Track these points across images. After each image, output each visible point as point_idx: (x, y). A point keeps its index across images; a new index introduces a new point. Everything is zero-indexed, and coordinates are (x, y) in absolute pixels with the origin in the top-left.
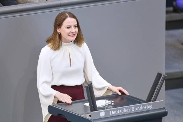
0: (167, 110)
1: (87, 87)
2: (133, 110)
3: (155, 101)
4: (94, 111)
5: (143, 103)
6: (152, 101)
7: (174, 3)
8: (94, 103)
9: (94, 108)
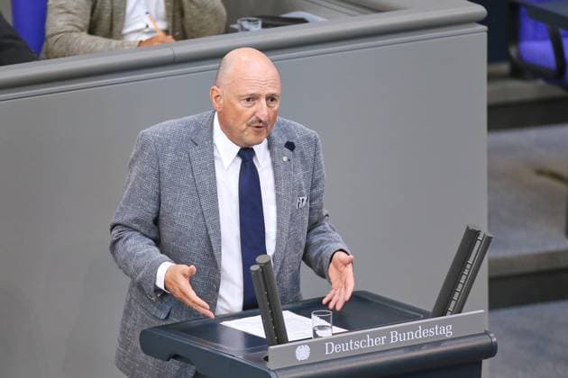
0: (494, 340)
2: (394, 339)
3: (460, 312)
4: (279, 344)
5: (424, 319)
6: (452, 313)
7: (513, 51)
8: (276, 322)
9: (276, 336)
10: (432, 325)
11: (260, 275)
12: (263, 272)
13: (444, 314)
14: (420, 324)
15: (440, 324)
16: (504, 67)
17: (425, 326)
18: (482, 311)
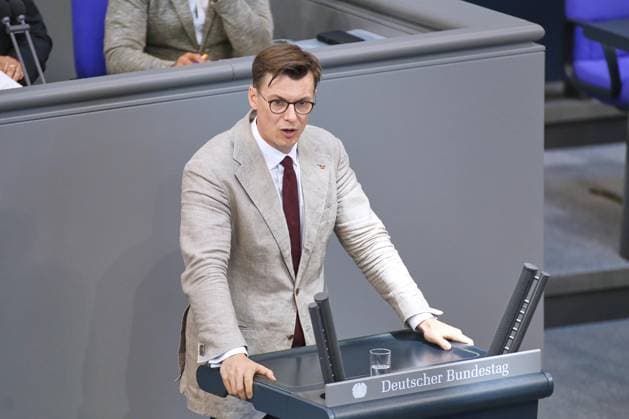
0: (550, 379)
1: (312, 311)
2: (451, 377)
3: (516, 351)
4: (336, 381)
5: (480, 357)
6: (509, 352)
7: (568, 71)
8: (333, 359)
9: (333, 373)
10: (489, 363)
11: (318, 312)
12: (320, 310)
13: (500, 352)
14: (477, 363)
15: (497, 363)
16: (559, 87)
17: (481, 365)
18: (539, 350)
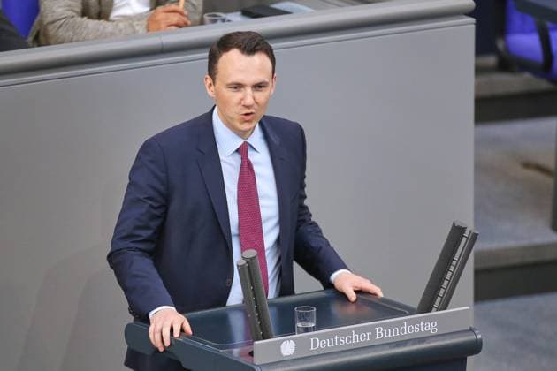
1: (241, 268)
2: (380, 335)
4: (264, 339)
5: (409, 315)
6: (437, 309)
7: (500, 45)
8: (262, 316)
9: (262, 330)
10: (418, 321)
11: (246, 270)
12: (249, 267)
13: (429, 310)
14: (405, 320)
16: (491, 60)
18: (468, 308)
